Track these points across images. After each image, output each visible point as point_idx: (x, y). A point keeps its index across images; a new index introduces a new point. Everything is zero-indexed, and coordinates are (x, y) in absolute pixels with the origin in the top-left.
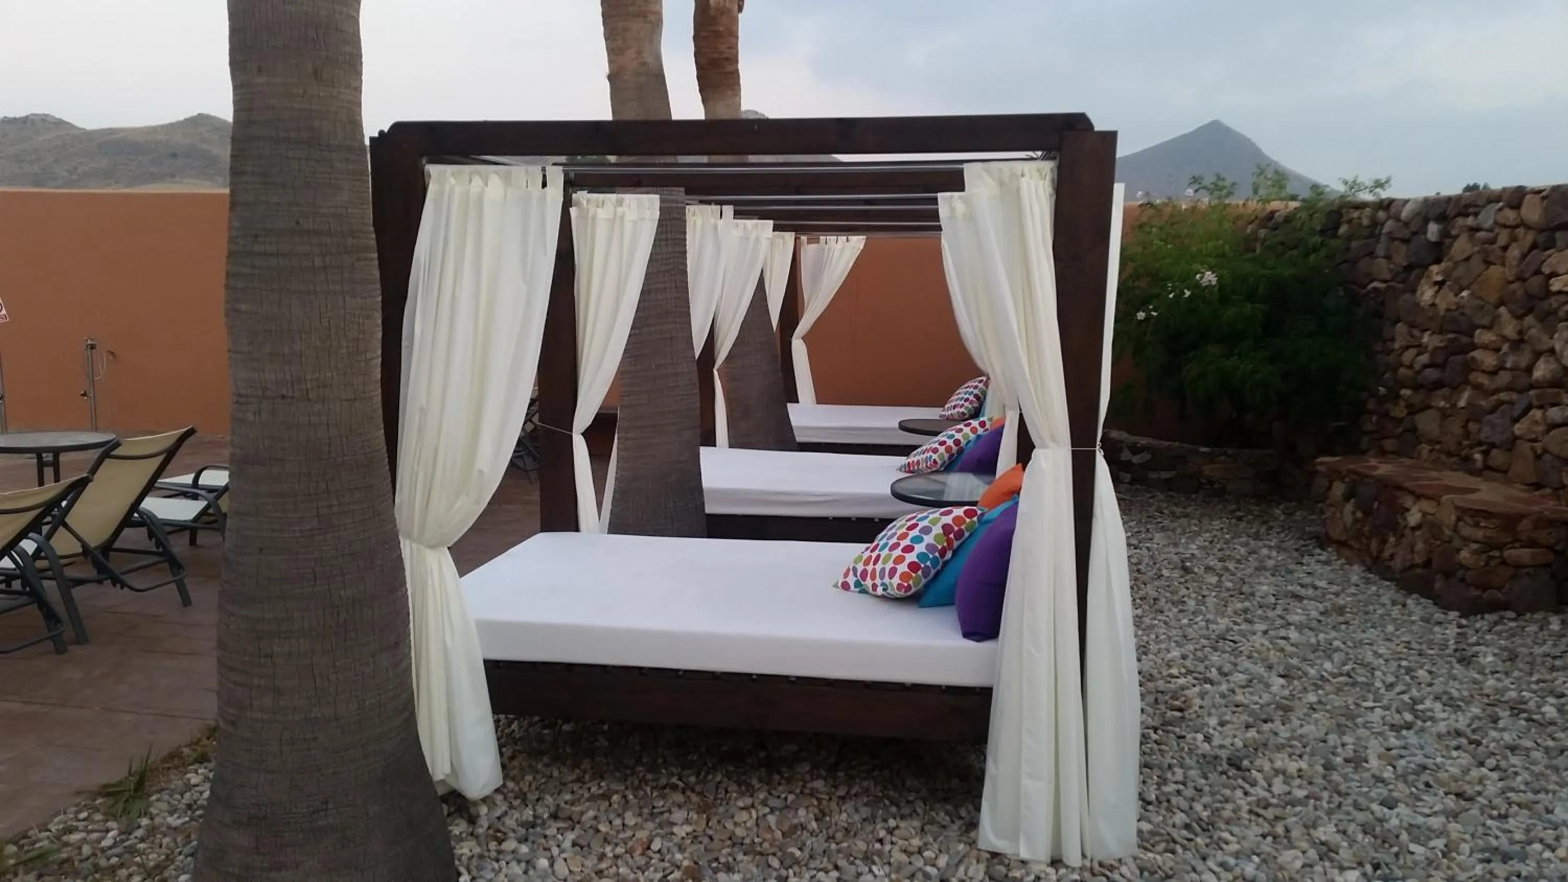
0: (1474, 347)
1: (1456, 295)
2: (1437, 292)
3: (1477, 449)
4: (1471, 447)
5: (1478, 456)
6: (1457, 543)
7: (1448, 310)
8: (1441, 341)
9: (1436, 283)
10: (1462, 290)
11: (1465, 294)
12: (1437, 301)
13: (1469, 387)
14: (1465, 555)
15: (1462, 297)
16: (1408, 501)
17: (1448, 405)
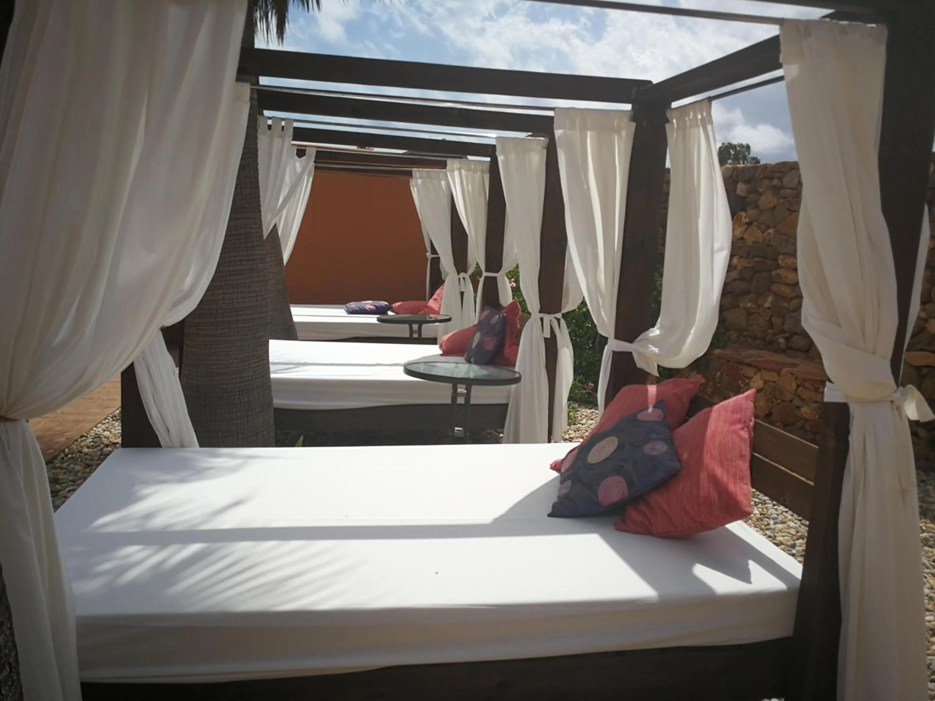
0: (778, 267)
1: (763, 232)
2: (746, 229)
3: (782, 335)
4: (774, 334)
5: (781, 340)
6: (797, 402)
7: (755, 242)
8: (749, 263)
9: (746, 223)
10: (768, 228)
11: (771, 231)
12: (745, 237)
13: (772, 294)
14: (805, 410)
15: (769, 233)
16: (749, 372)
17: (753, 306)
